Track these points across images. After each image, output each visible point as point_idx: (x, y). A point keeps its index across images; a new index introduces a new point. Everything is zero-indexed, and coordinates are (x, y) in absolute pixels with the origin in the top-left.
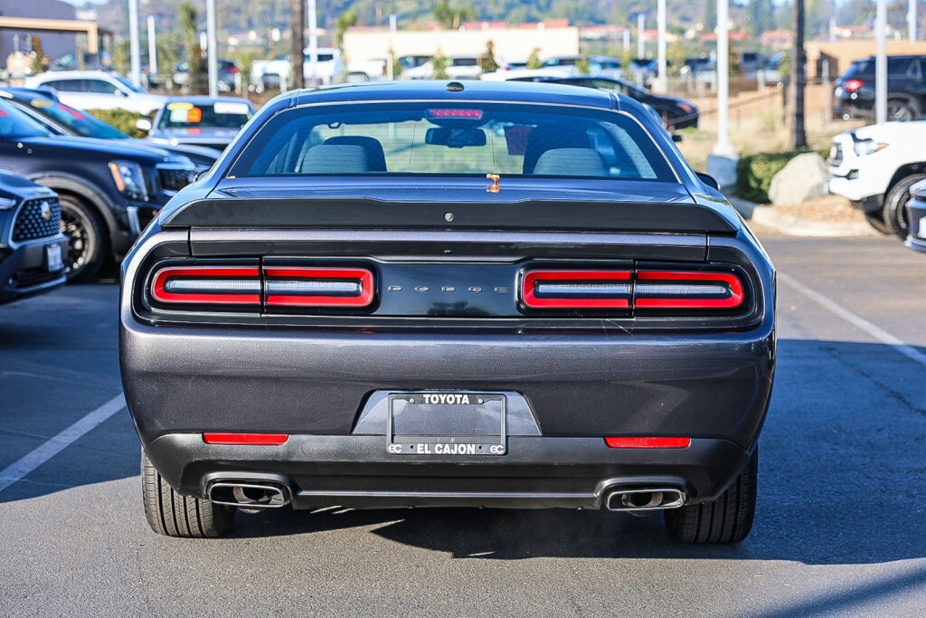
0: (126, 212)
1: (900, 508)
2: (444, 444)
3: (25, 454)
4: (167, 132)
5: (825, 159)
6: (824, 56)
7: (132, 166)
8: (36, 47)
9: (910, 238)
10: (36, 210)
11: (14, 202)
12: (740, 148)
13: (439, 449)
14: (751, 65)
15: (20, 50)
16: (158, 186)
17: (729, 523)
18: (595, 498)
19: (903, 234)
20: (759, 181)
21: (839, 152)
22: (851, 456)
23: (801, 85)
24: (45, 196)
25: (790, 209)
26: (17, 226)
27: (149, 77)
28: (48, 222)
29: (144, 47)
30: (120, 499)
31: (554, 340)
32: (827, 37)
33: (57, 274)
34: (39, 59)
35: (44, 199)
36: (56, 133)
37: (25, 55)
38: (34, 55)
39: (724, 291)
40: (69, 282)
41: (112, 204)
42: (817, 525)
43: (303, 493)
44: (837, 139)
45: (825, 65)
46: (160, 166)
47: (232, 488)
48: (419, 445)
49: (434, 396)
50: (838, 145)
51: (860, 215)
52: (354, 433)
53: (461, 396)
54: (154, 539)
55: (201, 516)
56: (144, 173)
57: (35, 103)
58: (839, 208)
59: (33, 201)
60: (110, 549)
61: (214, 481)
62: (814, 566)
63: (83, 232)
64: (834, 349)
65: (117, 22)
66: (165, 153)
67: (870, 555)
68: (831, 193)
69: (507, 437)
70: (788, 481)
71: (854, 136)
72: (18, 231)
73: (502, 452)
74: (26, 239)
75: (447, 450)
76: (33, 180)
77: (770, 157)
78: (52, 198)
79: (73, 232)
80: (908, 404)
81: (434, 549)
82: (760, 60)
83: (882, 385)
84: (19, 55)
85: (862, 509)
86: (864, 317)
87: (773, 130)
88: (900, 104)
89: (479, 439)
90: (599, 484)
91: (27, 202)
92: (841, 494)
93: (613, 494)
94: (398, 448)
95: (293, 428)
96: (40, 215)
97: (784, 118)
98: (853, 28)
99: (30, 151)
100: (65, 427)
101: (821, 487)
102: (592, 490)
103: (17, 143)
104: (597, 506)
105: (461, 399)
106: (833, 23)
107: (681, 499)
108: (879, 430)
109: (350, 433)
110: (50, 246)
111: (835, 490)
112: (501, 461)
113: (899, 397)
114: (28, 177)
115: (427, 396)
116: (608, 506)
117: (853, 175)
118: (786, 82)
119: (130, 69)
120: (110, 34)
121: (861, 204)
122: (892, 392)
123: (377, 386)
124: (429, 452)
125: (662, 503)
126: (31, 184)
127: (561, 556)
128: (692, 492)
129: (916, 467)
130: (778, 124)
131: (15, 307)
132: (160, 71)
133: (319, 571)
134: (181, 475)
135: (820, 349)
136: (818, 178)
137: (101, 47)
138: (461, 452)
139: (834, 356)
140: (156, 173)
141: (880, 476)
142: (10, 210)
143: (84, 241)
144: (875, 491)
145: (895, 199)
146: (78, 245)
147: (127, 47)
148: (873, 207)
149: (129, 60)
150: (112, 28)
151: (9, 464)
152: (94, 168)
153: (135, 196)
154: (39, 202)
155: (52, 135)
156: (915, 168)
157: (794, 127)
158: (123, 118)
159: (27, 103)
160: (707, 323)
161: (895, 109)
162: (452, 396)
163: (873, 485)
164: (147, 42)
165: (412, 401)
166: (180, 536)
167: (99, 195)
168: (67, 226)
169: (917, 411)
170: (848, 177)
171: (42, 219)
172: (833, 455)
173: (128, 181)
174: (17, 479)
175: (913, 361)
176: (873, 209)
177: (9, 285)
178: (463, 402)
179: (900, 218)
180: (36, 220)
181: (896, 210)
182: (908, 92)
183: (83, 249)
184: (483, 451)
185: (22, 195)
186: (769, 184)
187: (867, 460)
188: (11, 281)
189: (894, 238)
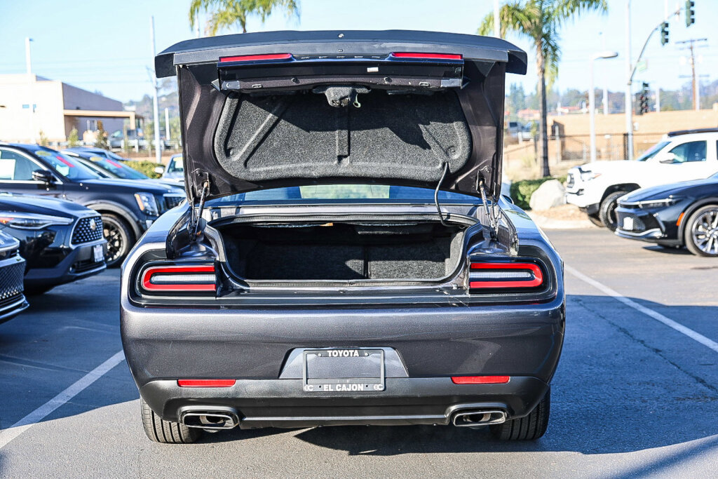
0: (145, 223)
1: (638, 410)
2: (342, 384)
3: (72, 384)
4: (173, 174)
5: (562, 183)
6: (555, 123)
7: (149, 195)
8: (100, 127)
9: (618, 230)
10: (87, 225)
11: (73, 220)
12: (511, 178)
13: (339, 388)
14: (515, 129)
15: (91, 129)
16: (164, 207)
17: (532, 428)
18: (445, 419)
19: (613, 227)
20: (524, 197)
21: (572, 179)
22: (602, 374)
23: (545, 140)
24: (92, 216)
25: (542, 213)
26: (74, 235)
27: (164, 142)
28: (96, 230)
29: (162, 125)
30: (131, 415)
31: (416, 312)
32: (556, 113)
33: (100, 264)
34: (101, 134)
35: (91, 218)
36: (104, 176)
37: (93, 132)
38: (98, 132)
39: (529, 275)
40: (108, 267)
41: (137, 219)
42: (587, 424)
43: (247, 419)
44: (570, 171)
45: (557, 128)
46: (165, 195)
47: (199, 416)
48: (325, 385)
49: (334, 351)
50: (571, 175)
51: (585, 216)
52: (280, 377)
53: (353, 351)
54: (150, 445)
55: (181, 430)
56: (156, 199)
57: (92, 159)
58: (572, 212)
59: (85, 219)
60: (121, 453)
61: (186, 412)
62: (590, 456)
63: (120, 236)
64: (580, 300)
65: (148, 112)
66: (169, 187)
67: (625, 445)
68: (567, 203)
69: (385, 378)
70: (564, 392)
71: (580, 169)
72: (75, 238)
73: (382, 389)
74: (80, 242)
75: (344, 388)
76: (86, 206)
77: (530, 183)
78: (96, 217)
79: (113, 236)
80: (631, 336)
81: (336, 449)
82: (519, 127)
83: (613, 324)
84: (90, 132)
85: (615, 411)
86: (596, 280)
87: (530, 166)
89: (366, 380)
90: (448, 409)
91: (81, 220)
92: (599, 401)
93: (458, 415)
94: (311, 388)
95: (239, 375)
96: (89, 227)
97: (536, 160)
98: (570, 108)
99: (87, 188)
100: (99, 364)
101: (586, 396)
102: (443, 413)
103: (79, 183)
104: (447, 423)
105: (353, 353)
106: (559, 105)
107: (504, 417)
108: (617, 355)
109: (278, 378)
110: (95, 246)
111: (595, 398)
112: (382, 395)
113: (625, 331)
114: (83, 204)
115: (330, 352)
116: (454, 423)
117: (581, 193)
118: (536, 140)
119: (154, 138)
120: (143, 118)
121: (586, 210)
122: (620, 328)
123: (296, 346)
124: (332, 390)
125: (490, 420)
126: (85, 208)
127: (421, 452)
128: (511, 412)
129: (644, 380)
130: (533, 162)
131: (77, 283)
132: (172, 139)
133: (259, 468)
134: (163, 408)
135: (572, 300)
136: (559, 194)
137: (138, 126)
138: (353, 390)
139: (581, 305)
140: (164, 199)
141: (622, 387)
142: (70, 225)
143: (120, 241)
144: (621, 398)
145: (606, 206)
146: (117, 244)
147: (152, 126)
148: (592, 212)
149: (153, 133)
150: (144, 115)
151: (62, 390)
152: (126, 197)
153: (151, 214)
154: (89, 219)
155: (101, 178)
156: (617, 187)
157: (542, 165)
158: (148, 166)
159: (87, 159)
160: (519, 297)
162: (347, 351)
163: (619, 394)
164: (165, 122)
165: (320, 355)
166: (167, 443)
167: (129, 213)
168: (109, 233)
169: (638, 341)
170: (577, 194)
171: (91, 230)
172: (590, 373)
173: (146, 204)
174: (65, 402)
175: (629, 307)
176: (593, 213)
177: (70, 272)
178: (355, 355)
179: (609, 218)
180: (87, 230)
181: (607, 213)
183: (120, 246)
184: (369, 389)
185: (78, 216)
186: (530, 198)
187: (612, 376)
188: (71, 269)
189: (606, 229)
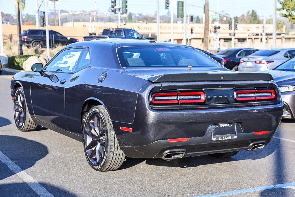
2: (225, 137)
20: (18, 64)
39: (270, 94)
48: (219, 138)
49: (222, 125)
52: (205, 136)
53: (227, 124)
73: (236, 138)
88: (38, 43)
89: (232, 135)
90: (250, 145)
93: (253, 146)
94: (215, 139)
112: (236, 140)
124: (222, 140)
138: (228, 139)
161: (37, 44)
162: (225, 124)
165: (217, 126)
182: (40, 40)
184: (233, 138)
